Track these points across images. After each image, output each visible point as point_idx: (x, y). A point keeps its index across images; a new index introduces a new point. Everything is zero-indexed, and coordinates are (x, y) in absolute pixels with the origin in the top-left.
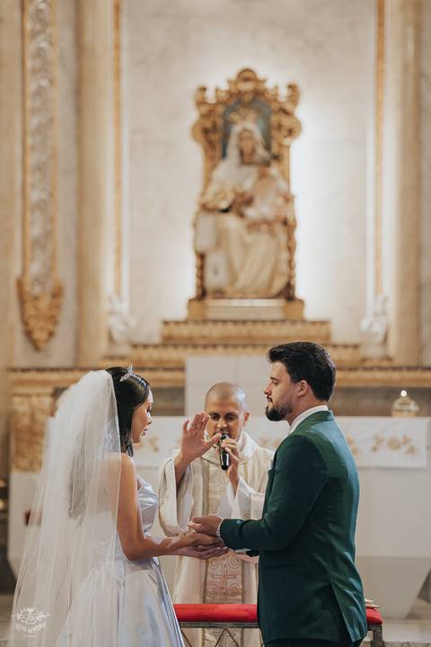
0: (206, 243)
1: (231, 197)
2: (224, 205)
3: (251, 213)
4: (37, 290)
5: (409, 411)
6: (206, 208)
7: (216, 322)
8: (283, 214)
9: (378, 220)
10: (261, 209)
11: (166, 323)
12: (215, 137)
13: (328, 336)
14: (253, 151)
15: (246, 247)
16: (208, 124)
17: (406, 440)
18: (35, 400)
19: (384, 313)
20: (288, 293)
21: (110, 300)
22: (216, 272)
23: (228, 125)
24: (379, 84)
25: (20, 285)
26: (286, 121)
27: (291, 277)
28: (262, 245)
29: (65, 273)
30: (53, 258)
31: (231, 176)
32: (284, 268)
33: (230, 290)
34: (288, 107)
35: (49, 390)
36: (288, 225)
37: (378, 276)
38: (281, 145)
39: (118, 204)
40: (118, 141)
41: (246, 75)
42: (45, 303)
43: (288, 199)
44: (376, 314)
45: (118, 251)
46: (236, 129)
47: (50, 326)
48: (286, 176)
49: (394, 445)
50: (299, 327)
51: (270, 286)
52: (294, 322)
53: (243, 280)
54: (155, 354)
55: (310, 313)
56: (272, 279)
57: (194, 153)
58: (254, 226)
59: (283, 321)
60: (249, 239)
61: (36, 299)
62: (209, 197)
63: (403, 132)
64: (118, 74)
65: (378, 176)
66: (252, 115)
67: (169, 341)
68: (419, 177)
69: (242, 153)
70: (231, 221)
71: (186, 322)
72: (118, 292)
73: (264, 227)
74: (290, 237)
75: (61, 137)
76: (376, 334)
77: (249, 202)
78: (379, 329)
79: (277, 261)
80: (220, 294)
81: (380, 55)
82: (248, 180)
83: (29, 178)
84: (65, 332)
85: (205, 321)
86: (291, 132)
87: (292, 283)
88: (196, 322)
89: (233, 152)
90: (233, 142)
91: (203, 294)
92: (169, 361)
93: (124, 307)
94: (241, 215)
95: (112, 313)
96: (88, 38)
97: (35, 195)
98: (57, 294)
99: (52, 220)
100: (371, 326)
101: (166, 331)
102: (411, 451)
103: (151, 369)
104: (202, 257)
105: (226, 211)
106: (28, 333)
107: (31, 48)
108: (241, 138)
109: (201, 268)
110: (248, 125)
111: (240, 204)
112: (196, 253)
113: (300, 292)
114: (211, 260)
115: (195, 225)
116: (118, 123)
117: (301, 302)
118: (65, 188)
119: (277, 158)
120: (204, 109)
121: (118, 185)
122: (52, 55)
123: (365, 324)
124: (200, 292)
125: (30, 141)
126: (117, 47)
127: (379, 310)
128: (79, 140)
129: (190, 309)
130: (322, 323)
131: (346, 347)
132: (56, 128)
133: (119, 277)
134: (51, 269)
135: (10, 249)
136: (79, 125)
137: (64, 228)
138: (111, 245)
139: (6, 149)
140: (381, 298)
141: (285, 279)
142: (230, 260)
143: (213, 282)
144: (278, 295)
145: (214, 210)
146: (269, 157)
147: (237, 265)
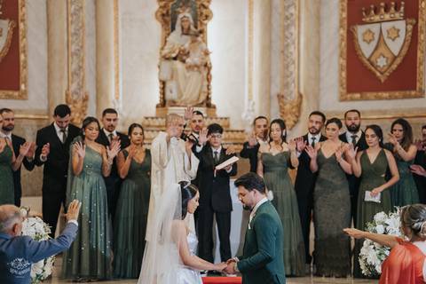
0: (166, 76)
1: (177, 52)
2: (174, 55)
3: (188, 60)
4: (75, 97)
8: (204, 61)
9: (250, 63)
10: (194, 59)
11: (147, 118)
12: (168, 19)
13: (228, 126)
14: (189, 28)
15: (187, 79)
16: (165, 12)
19: (253, 110)
20: (208, 104)
22: (171, 92)
23: (175, 13)
25: (67, 95)
26: (204, 11)
27: (209, 94)
28: (195, 77)
29: (90, 88)
30: (83, 80)
31: (176, 40)
32: (205, 89)
33: (179, 101)
34: (206, 4)
36: (207, 66)
37: (250, 91)
38: (201, 23)
39: (117, 51)
40: (116, 18)
42: (79, 104)
43: (207, 53)
44: (249, 110)
45: (117, 76)
46: (181, 16)
47: (82, 116)
48: (205, 41)
50: (214, 120)
51: (198, 99)
52: (211, 118)
53: (186, 96)
55: (220, 112)
56: (199, 95)
57: (156, 28)
58: (190, 68)
60: (188, 75)
61: (75, 102)
62: (166, 51)
65: (250, 40)
67: (148, 128)
68: (271, 42)
69: (183, 28)
70: (178, 64)
71: (156, 118)
72: (117, 98)
73: (196, 69)
74: (209, 73)
75: (87, 16)
76: (249, 121)
77: (188, 54)
78: (251, 118)
79: (202, 86)
80: (174, 103)
82: (186, 43)
83: (70, 38)
86: (207, 17)
87: (209, 96)
88: (162, 118)
89: (178, 28)
90: (178, 22)
91: (163, 103)
93: (120, 106)
94: (184, 61)
97: (73, 48)
98: (86, 99)
99: (83, 61)
100: (246, 116)
104: (164, 83)
105: (175, 59)
108: (182, 21)
109: (163, 89)
110: (186, 14)
112: (160, 81)
113: (213, 102)
114: (168, 85)
115: (159, 67)
116: (116, 9)
117: (214, 107)
118: (89, 43)
119: (201, 32)
120: (162, 3)
121: (117, 42)
123: (244, 115)
124: (162, 101)
125: (70, 19)
127: (251, 108)
128: (96, 17)
129: (157, 111)
130: (226, 118)
131: (238, 131)
132: (84, 10)
133: (117, 90)
134: (82, 87)
135: (62, 77)
136: (96, 10)
137: (89, 64)
138: (113, 73)
139: (60, 25)
140: (252, 103)
141: (206, 95)
142: (178, 87)
143: (169, 96)
144: (202, 103)
145: (167, 59)
146: (196, 32)
147: (182, 87)
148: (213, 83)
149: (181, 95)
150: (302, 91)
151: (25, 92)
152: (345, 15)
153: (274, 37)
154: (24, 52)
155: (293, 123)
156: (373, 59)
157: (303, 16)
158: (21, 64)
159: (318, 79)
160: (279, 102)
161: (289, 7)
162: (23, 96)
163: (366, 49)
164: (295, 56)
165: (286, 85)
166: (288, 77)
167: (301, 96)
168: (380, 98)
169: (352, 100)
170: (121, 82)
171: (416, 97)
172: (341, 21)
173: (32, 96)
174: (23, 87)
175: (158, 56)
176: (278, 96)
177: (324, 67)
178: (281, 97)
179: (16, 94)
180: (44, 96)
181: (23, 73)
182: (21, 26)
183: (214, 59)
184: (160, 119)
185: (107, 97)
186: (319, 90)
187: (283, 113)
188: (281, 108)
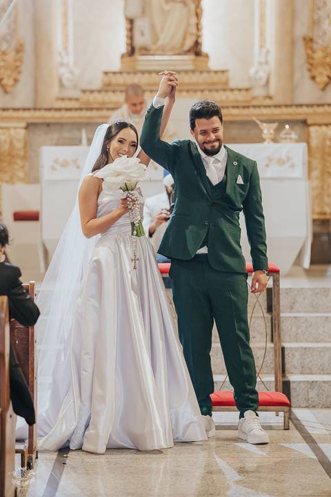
0: (134, 11)
4: (4, 47)
5: (291, 139)
7: (143, 72)
11: (106, 73)
13: (227, 83)
15: (165, 14)
17: (289, 159)
18: (12, 132)
19: (267, 63)
20: (196, 50)
21: (60, 54)
22: (142, 35)
27: (199, 36)
28: (177, 12)
29: (25, 34)
32: (194, 30)
35: (23, 124)
37: (262, 34)
42: (11, 57)
44: (260, 64)
45: (65, 15)
47: (15, 75)
49: (281, 162)
50: (205, 75)
51: (183, 45)
52: (201, 72)
53: (163, 39)
54: (99, 97)
55: (213, 64)
56: (184, 39)
59: (193, 72)
60: (167, 7)
67: (107, 88)
71: (121, 73)
72: (66, 48)
76: (261, 78)
78: (263, 75)
79: (188, 24)
80: (145, 50)
84: (26, 78)
85: (135, 73)
87: (199, 40)
88: (128, 73)
91: (132, 51)
92: (110, 103)
93: (70, 59)
95: (62, 64)
98: (19, 50)
100: (256, 72)
101: (106, 79)
102: (293, 166)
103: (98, 109)
109: (131, 30)
113: (206, 48)
114: (139, 24)
117: (207, 56)
123: (252, 71)
124: (130, 48)
127: (263, 60)
129: (122, 62)
130: (223, 72)
131: (240, 90)
133: (66, 36)
134: (14, 31)
140: (264, 51)
141: (194, 38)
142: (153, 27)
143: (139, 41)
144: (189, 51)
147: (158, 29)
148: (205, 21)
149: (156, 38)
155: (326, 79)
160: (306, 48)
165: (315, 24)
166: (319, 9)
170: (71, 25)
176: (304, 39)
178: (308, 41)
184: (125, 75)
185: (50, 46)
187: (312, 65)
188: (309, 57)
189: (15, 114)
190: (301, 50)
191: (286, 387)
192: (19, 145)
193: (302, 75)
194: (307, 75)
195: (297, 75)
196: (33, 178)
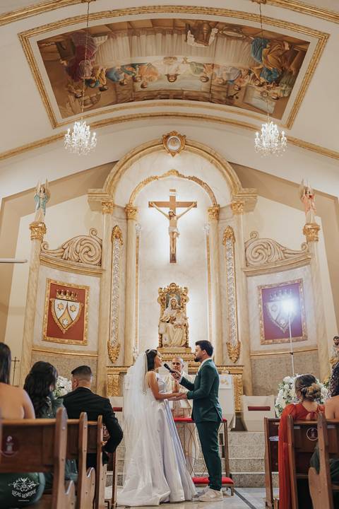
0: (162, 331)
1: (169, 318)
2: (167, 320)
3: (175, 322)
4: (113, 345)
5: (226, 373)
6: (162, 321)
8: (184, 323)
9: (210, 326)
10: (178, 322)
12: (165, 302)
14: (176, 306)
15: (174, 332)
16: (162, 298)
17: (226, 381)
18: (114, 376)
21: (134, 348)
22: (165, 340)
23: (168, 298)
24: (209, 288)
25: (108, 343)
26: (184, 298)
28: (179, 331)
29: (121, 340)
30: (118, 336)
31: (169, 312)
32: (185, 338)
33: (170, 345)
34: (185, 293)
35: (118, 373)
36: (186, 326)
38: (183, 304)
39: (137, 320)
40: (137, 303)
41: (173, 285)
42: (115, 349)
43: (186, 319)
45: (136, 334)
46: (171, 299)
47: (116, 356)
50: (190, 355)
51: (181, 343)
53: (173, 342)
56: (182, 341)
57: (158, 307)
58: (176, 326)
59: (185, 353)
60: (175, 330)
61: (113, 348)
62: (163, 318)
63: (217, 299)
64: (137, 284)
66: (175, 295)
68: (222, 314)
69: (172, 306)
70: (169, 325)
72: (136, 346)
73: (179, 327)
75: (121, 302)
77: (175, 319)
79: (183, 336)
80: (167, 345)
81: (209, 281)
82: (174, 313)
83: (112, 313)
84: (120, 357)
86: (186, 300)
89: (170, 305)
90: (170, 303)
94: (173, 324)
95: (134, 352)
96: (129, 275)
97: (113, 318)
98: (118, 346)
99: (117, 325)
102: (227, 384)
104: (161, 335)
105: (168, 322)
106: (110, 358)
107: (113, 277)
108: (172, 302)
110: (174, 298)
111: (172, 320)
113: (190, 345)
114: (164, 336)
115: (159, 326)
116: (137, 298)
117: (190, 348)
118: (121, 315)
120: (161, 294)
121: (137, 315)
122: (119, 280)
125: (112, 303)
126: (137, 277)
128: (126, 302)
132: (119, 299)
133: (136, 341)
134: (117, 339)
135: (106, 333)
136: (126, 299)
137: (121, 327)
138: (134, 332)
139: (106, 305)
141: (185, 341)
142: (169, 336)
143: (164, 342)
144: (183, 346)
145: (164, 322)
146: (180, 307)
147: (172, 337)
148: (190, 335)
149: (171, 341)
150: (240, 340)
151: (86, 341)
152: (261, 297)
153: (223, 311)
154: (86, 319)
155: (235, 359)
156: (278, 320)
157: (238, 299)
158: (85, 326)
159: (249, 333)
160: (227, 347)
161: (231, 294)
162: (85, 344)
163: (274, 316)
164: (235, 320)
165: (230, 338)
166: (232, 332)
167: (239, 343)
168: (283, 342)
169: (268, 344)
170: (138, 337)
171: (303, 340)
172: (259, 300)
173: (89, 343)
174: (85, 339)
175: (158, 321)
177: (251, 327)
178: (228, 344)
179: (81, 342)
180: (96, 344)
181: (86, 330)
182: (86, 305)
183: (190, 322)
185: (130, 345)
186: (250, 339)
187: (230, 353)
188: (229, 350)
189: (115, 369)
190: (225, 347)
191: (231, 476)
192: (117, 382)
193: (226, 357)
194: (228, 357)
195: (225, 357)
196: (121, 395)
